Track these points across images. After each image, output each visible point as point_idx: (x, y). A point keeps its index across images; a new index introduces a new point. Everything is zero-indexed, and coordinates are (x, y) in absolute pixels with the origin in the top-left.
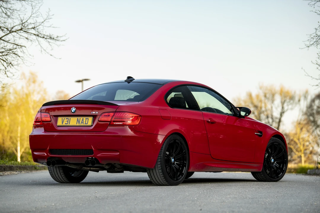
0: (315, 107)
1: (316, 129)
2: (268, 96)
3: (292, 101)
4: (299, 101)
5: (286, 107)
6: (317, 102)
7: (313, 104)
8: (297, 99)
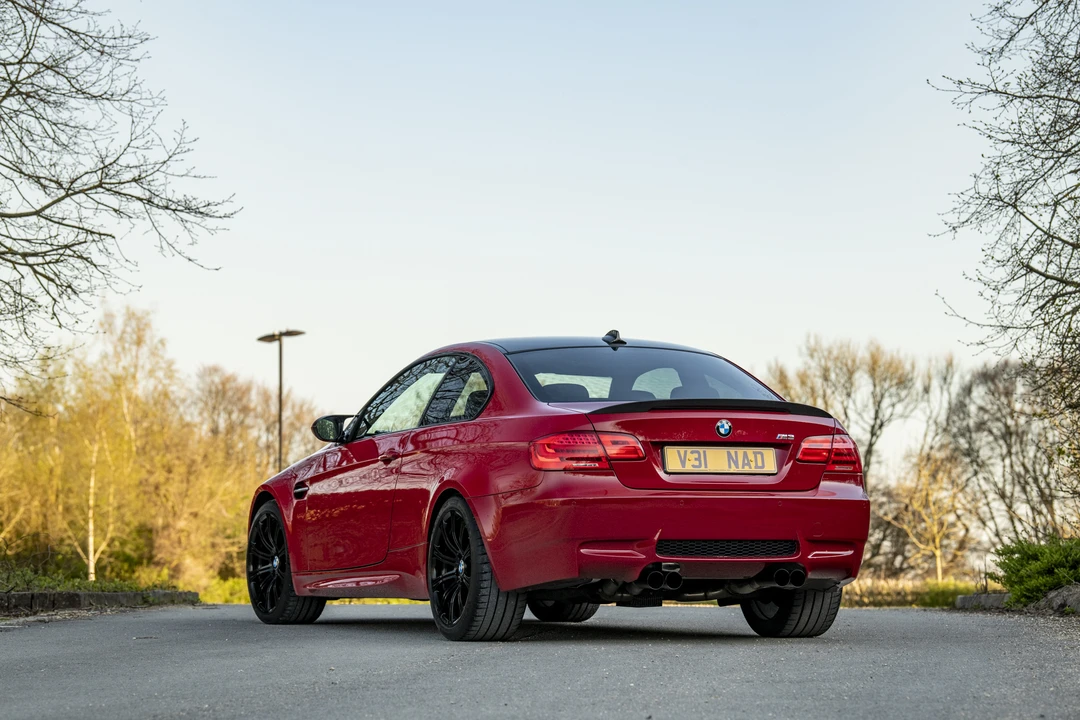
0: (973, 409)
1: (976, 473)
2: (833, 376)
3: (903, 393)
4: (926, 390)
5: (886, 412)
6: (979, 393)
7: (967, 401)
8: (919, 386)
